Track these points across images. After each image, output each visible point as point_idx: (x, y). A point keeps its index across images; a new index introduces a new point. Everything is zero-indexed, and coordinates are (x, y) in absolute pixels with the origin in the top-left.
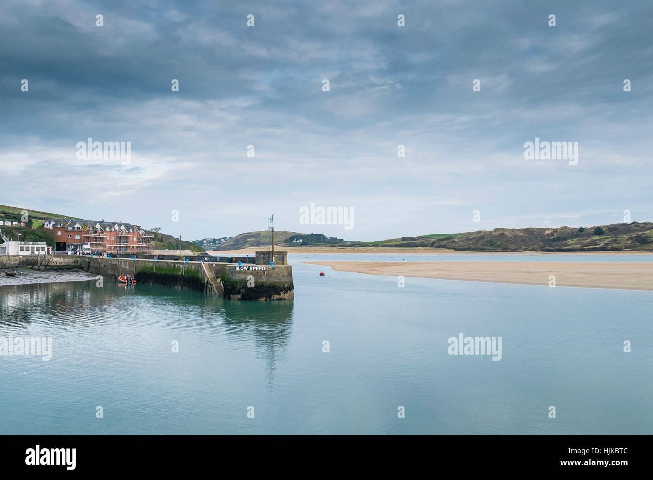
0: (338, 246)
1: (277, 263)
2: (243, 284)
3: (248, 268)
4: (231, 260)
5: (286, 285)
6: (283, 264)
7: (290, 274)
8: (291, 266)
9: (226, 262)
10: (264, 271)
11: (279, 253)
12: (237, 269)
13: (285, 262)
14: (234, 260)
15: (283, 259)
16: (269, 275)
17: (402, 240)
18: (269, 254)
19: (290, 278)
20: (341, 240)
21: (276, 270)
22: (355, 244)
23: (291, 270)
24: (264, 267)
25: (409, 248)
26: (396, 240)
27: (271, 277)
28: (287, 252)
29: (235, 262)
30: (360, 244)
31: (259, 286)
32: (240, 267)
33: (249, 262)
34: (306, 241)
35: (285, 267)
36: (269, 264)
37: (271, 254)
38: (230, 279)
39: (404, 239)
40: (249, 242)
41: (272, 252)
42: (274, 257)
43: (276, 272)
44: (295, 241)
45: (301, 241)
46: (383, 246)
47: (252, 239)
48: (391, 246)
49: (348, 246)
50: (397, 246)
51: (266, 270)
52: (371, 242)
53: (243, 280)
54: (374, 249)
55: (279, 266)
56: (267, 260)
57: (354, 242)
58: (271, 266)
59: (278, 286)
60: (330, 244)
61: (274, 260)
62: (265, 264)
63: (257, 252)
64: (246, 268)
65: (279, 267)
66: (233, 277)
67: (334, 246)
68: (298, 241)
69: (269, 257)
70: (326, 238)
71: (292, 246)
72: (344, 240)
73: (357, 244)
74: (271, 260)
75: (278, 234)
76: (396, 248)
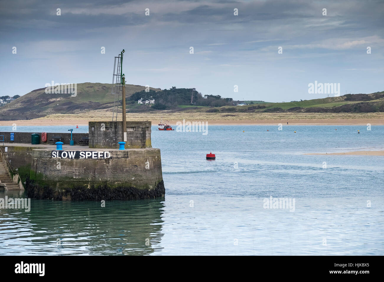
0: (223, 111)
1: (132, 145)
2: (66, 186)
3: (77, 155)
4: (37, 139)
5: (151, 187)
6: (144, 146)
7: (158, 166)
8: (159, 151)
9: (28, 142)
10: (107, 160)
11: (135, 125)
12: (56, 156)
13: (147, 143)
14: (43, 139)
15: (143, 137)
16: (116, 168)
17: (346, 100)
18: (116, 128)
19: (157, 174)
20: (229, 100)
21: (132, 157)
22: (255, 108)
23: (159, 158)
24: (107, 152)
25: (359, 115)
26: (333, 99)
27: (122, 171)
28: (150, 123)
29: (45, 142)
30: (264, 107)
31: (99, 188)
32: (60, 152)
33: (75, 143)
34: (161, 101)
35: (148, 152)
36: (115, 147)
37: (120, 126)
38: (41, 175)
39: (349, 97)
40: (53, 105)
41: (122, 122)
42: (125, 134)
43: (131, 162)
44: (140, 102)
45: (153, 102)
46: (309, 111)
47: (58, 99)
48: (326, 111)
49: (242, 110)
50: (336, 110)
51: (111, 158)
52: (284, 104)
53: (67, 177)
54: (292, 116)
55: (136, 150)
56: (111, 139)
57: (252, 102)
58: (120, 151)
59: (135, 189)
60: (208, 108)
61: (125, 140)
62: (108, 146)
63: (91, 124)
64: (72, 155)
65: (137, 153)
66: (48, 173)
67: (216, 111)
68: (147, 102)
69: (116, 133)
70: (200, 95)
71: (136, 112)
72: (234, 100)
73: (260, 107)
74: (120, 138)
75: (108, 88)
76: (334, 114)
